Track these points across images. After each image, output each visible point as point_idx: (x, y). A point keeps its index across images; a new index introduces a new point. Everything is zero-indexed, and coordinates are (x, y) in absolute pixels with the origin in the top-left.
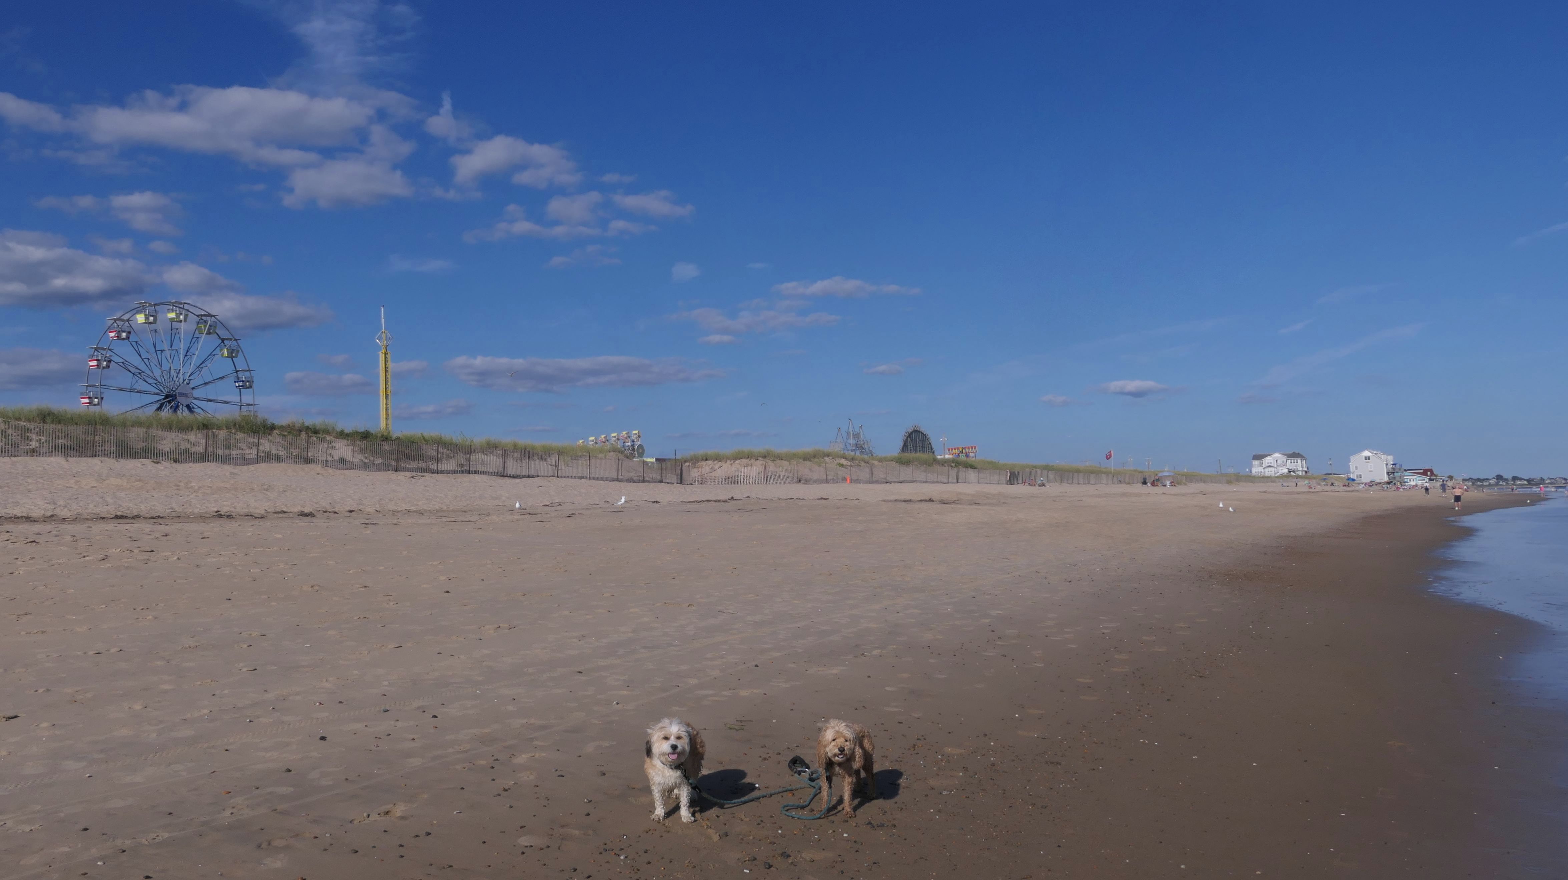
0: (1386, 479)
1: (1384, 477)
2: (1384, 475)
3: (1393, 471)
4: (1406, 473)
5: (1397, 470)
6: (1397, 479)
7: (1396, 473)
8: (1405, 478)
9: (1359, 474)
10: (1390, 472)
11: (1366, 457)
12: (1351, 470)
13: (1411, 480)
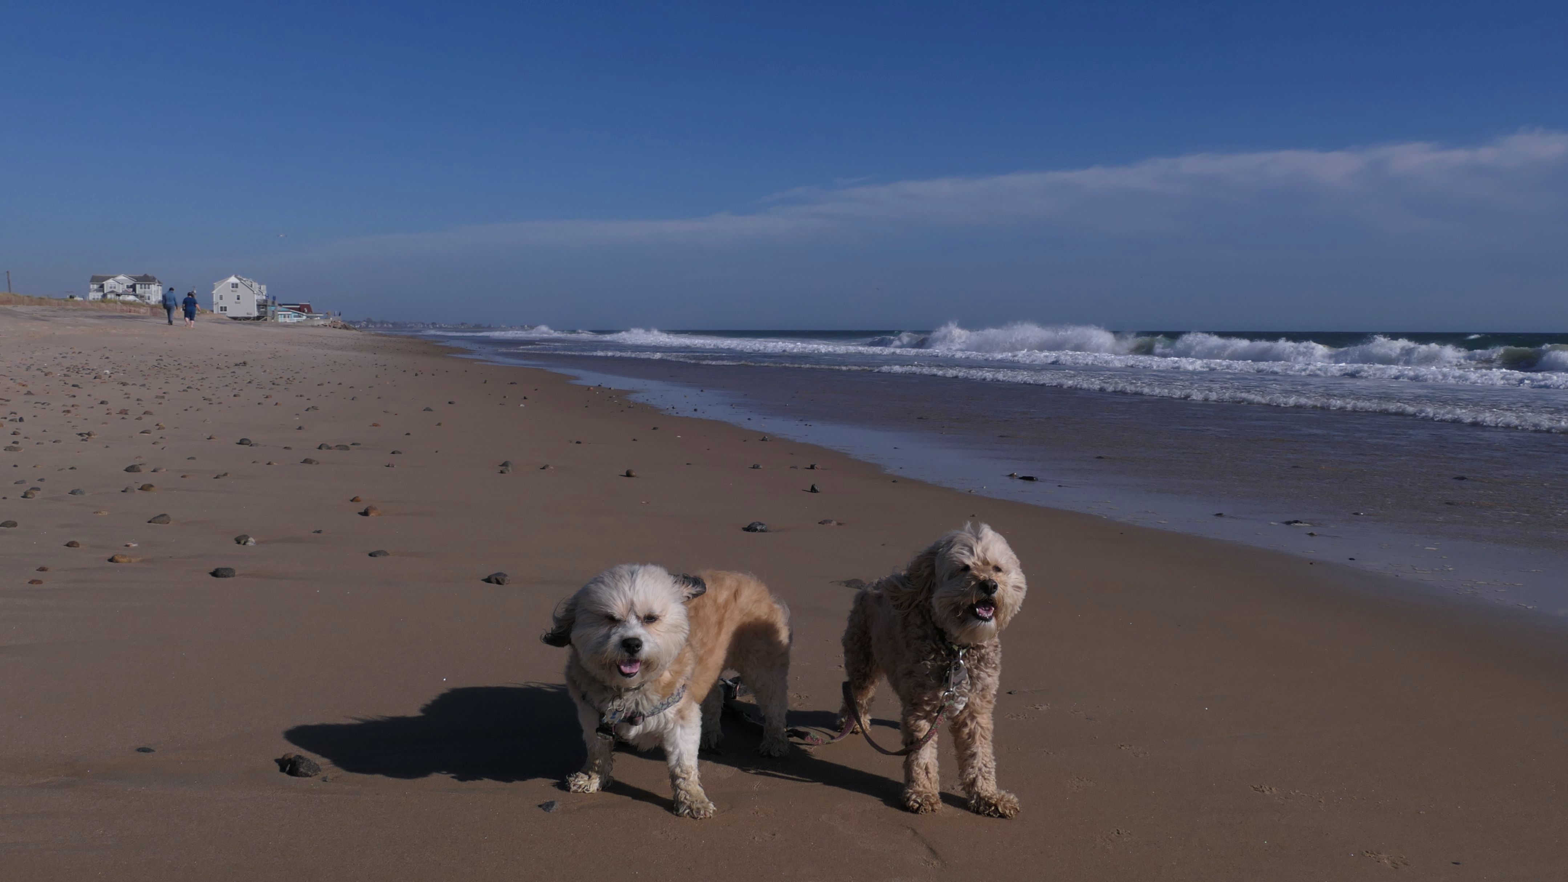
0: (256, 314)
1: (254, 311)
2: (254, 307)
3: (265, 304)
4: (279, 308)
5: (269, 303)
6: (270, 314)
7: (269, 306)
8: (279, 314)
9: (224, 306)
10: (261, 305)
11: (233, 284)
12: (214, 300)
13: (285, 317)
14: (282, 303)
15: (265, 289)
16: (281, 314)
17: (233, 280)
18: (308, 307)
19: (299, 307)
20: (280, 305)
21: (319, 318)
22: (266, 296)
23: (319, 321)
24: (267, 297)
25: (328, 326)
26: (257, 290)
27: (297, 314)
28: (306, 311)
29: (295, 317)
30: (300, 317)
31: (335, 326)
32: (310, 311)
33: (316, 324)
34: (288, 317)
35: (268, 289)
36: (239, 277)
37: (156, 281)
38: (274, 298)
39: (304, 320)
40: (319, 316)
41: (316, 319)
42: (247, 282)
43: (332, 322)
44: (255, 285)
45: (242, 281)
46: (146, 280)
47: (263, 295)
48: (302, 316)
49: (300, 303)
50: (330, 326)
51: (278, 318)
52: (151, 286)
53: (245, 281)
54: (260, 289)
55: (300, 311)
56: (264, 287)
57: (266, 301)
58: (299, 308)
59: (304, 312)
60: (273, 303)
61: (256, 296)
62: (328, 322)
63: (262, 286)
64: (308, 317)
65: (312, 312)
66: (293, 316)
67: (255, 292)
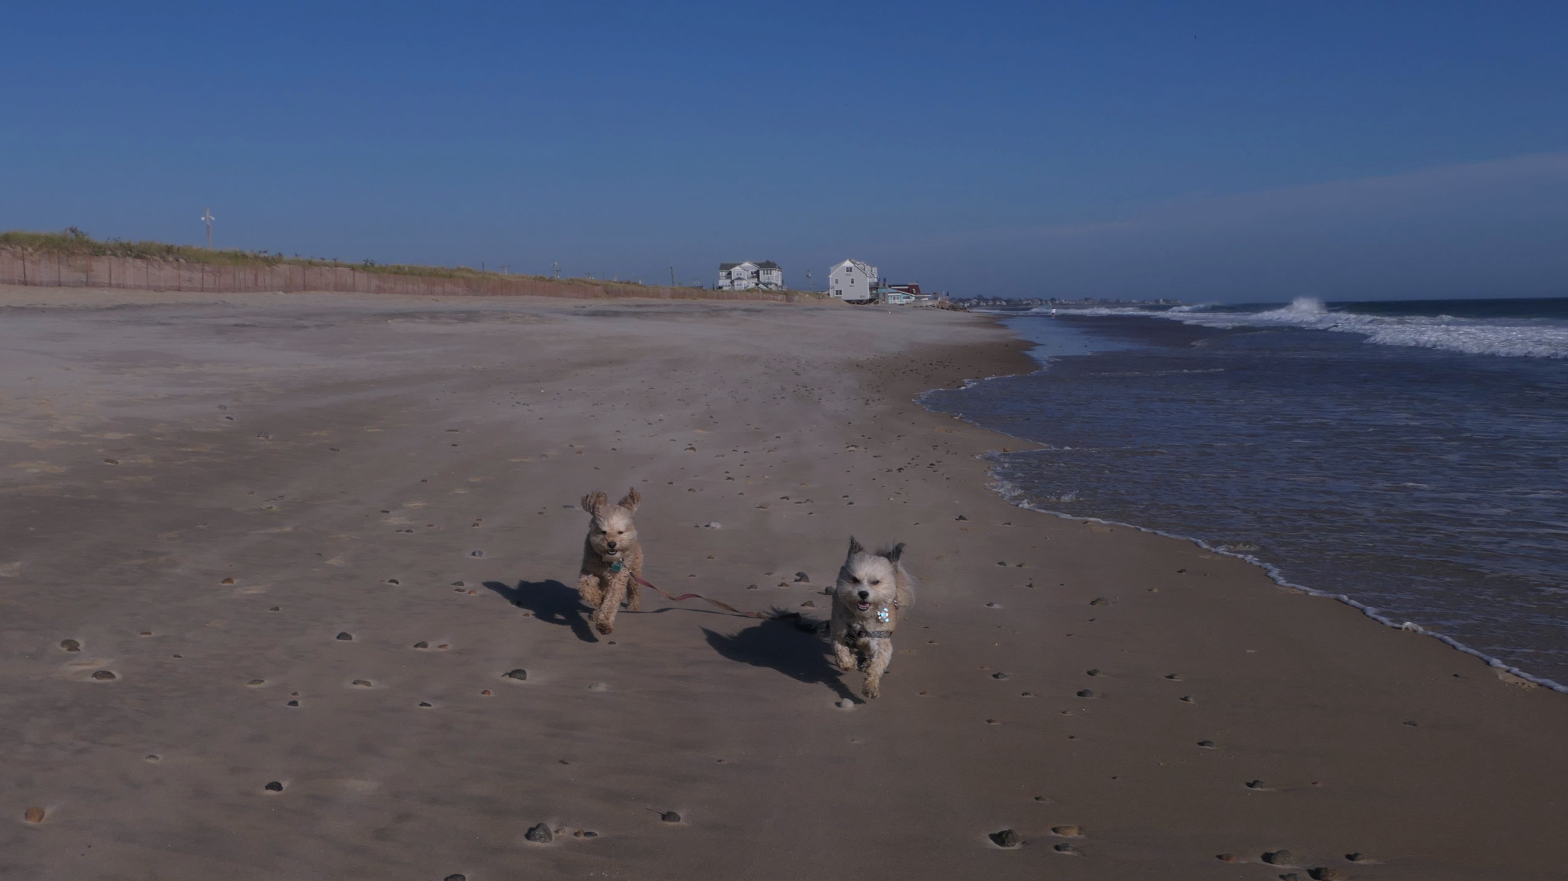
0: (868, 296)
2: (867, 290)
3: (877, 287)
4: (890, 290)
5: (881, 285)
6: (881, 296)
7: (881, 288)
8: (889, 296)
9: (839, 289)
10: (874, 287)
11: (847, 268)
12: (831, 284)
13: (894, 299)
14: (891, 285)
15: (876, 271)
16: (891, 296)
17: (848, 264)
18: (916, 287)
19: (907, 287)
20: (890, 286)
21: (927, 299)
22: (877, 278)
23: (926, 301)
24: (879, 280)
25: (936, 307)
26: (869, 273)
27: (906, 296)
28: (915, 292)
29: (904, 298)
30: (909, 298)
31: (943, 307)
32: (918, 292)
33: (924, 305)
34: (898, 299)
35: (879, 272)
36: (852, 261)
37: (777, 267)
38: (885, 280)
39: (913, 301)
40: (927, 297)
41: (924, 299)
42: (860, 265)
43: (940, 302)
44: (868, 268)
45: (856, 265)
46: (768, 266)
47: (874, 277)
48: (911, 297)
49: (909, 284)
50: (938, 307)
51: (888, 300)
52: (772, 271)
53: (858, 265)
54: (872, 271)
55: (909, 292)
56: (875, 270)
57: (877, 284)
58: (908, 289)
59: (912, 293)
60: (884, 285)
61: (868, 278)
62: (936, 303)
63: (873, 269)
64: (916, 298)
65: (920, 293)
66: (902, 298)
67: (868, 275)
